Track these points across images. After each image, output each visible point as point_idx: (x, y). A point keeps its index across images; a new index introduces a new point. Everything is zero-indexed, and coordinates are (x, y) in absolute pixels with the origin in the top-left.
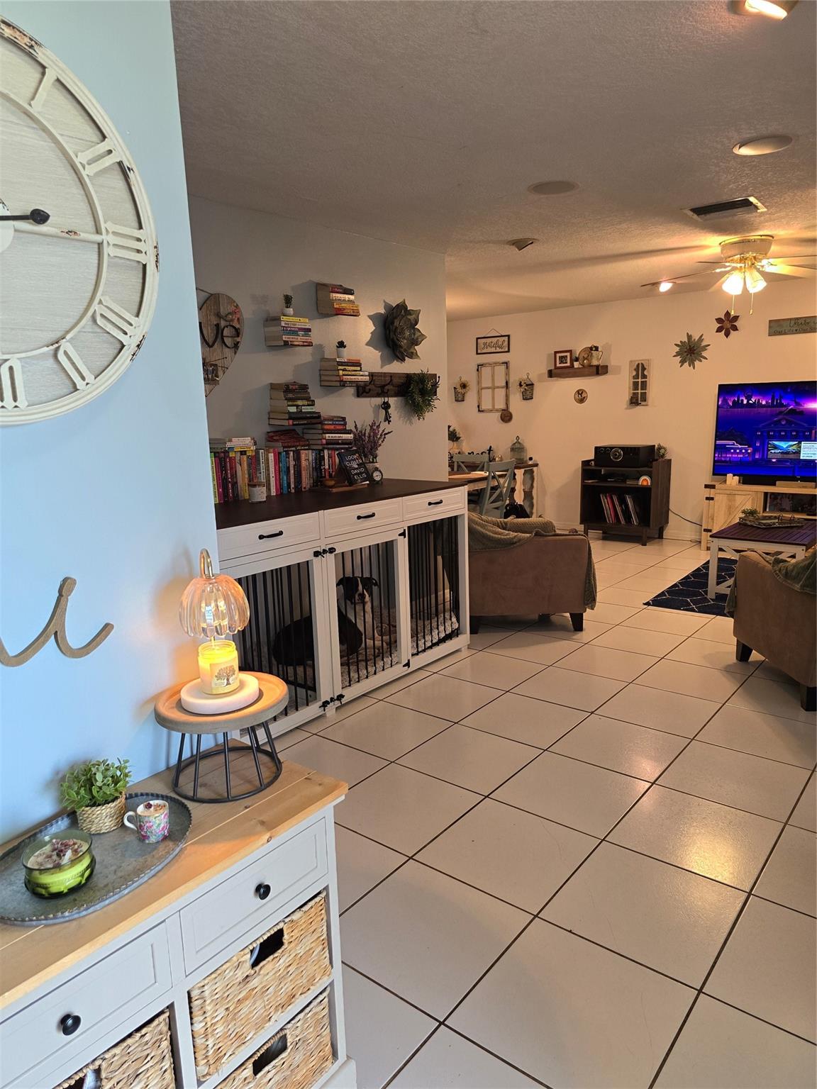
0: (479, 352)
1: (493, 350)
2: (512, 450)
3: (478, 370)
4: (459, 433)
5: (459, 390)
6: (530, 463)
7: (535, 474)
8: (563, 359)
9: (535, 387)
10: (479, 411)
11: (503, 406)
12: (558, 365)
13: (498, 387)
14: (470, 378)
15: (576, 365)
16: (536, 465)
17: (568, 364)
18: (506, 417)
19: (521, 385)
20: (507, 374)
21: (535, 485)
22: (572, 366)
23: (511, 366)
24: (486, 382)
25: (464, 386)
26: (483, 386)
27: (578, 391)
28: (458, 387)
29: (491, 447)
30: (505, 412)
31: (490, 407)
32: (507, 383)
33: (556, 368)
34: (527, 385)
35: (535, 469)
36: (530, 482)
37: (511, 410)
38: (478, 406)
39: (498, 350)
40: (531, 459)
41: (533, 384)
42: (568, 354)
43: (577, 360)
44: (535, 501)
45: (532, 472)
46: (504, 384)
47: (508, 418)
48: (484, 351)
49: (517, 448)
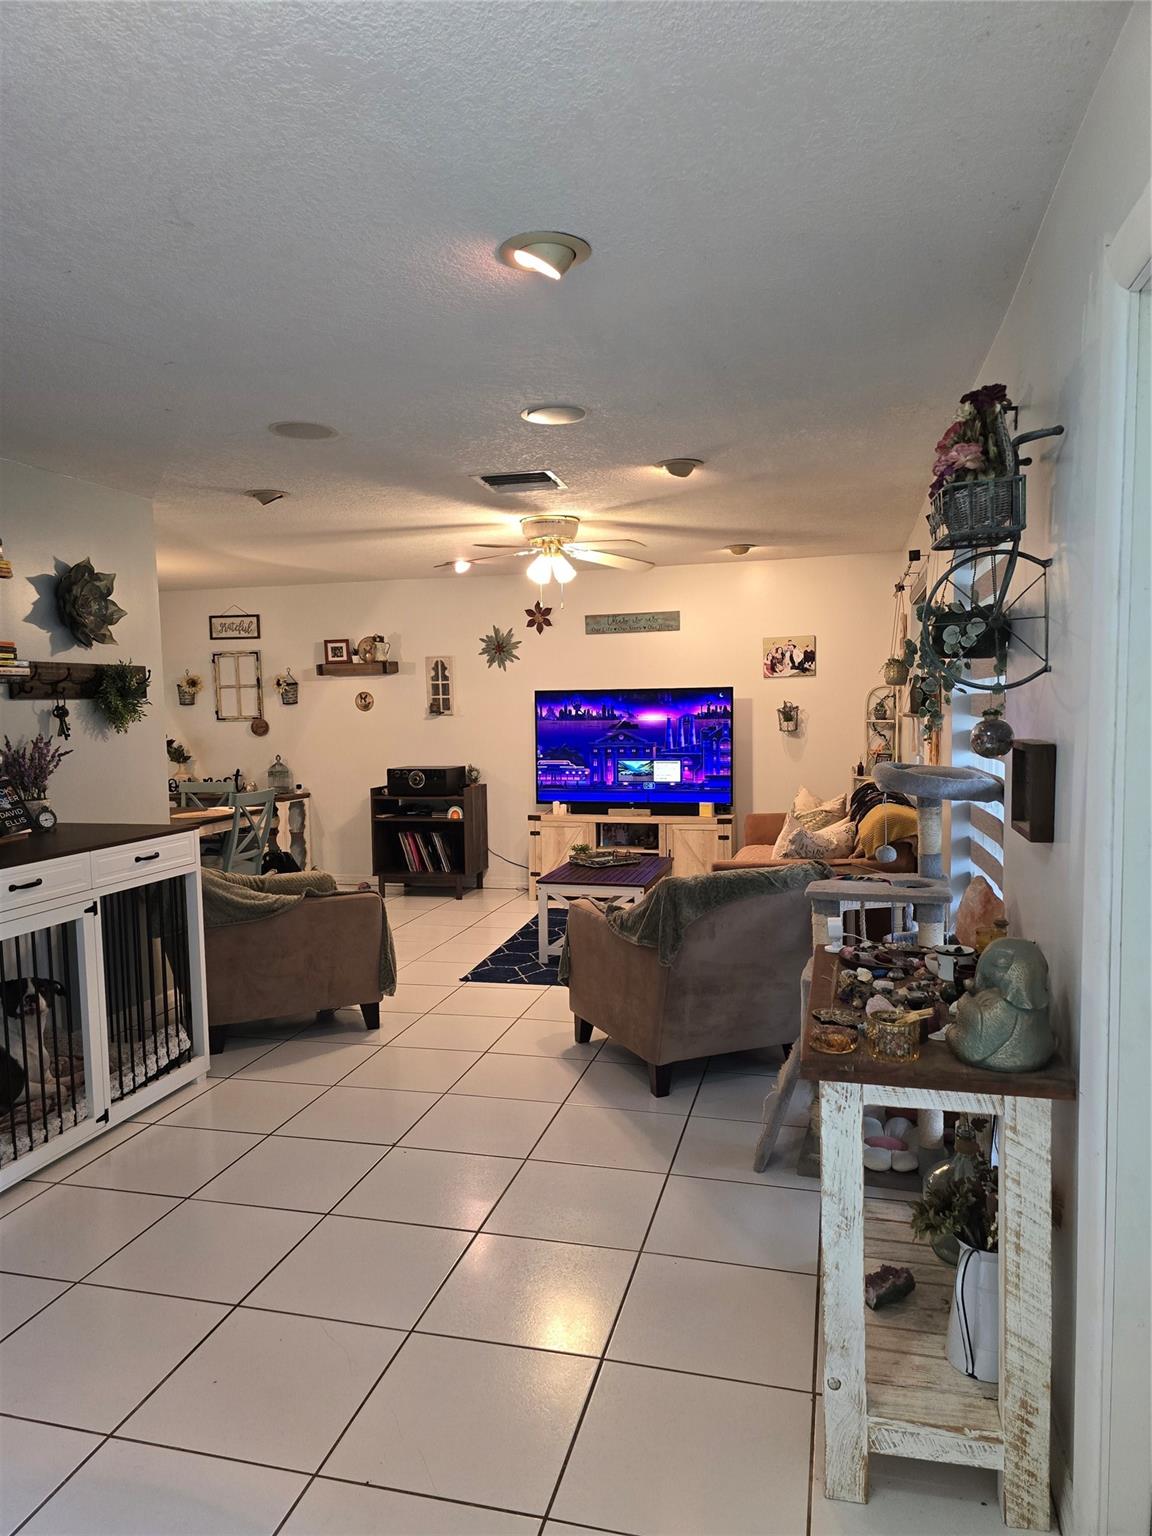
0: (214, 636)
1: (236, 634)
2: (271, 774)
3: (213, 661)
4: (188, 751)
5: (186, 688)
6: (299, 792)
7: (306, 808)
8: (336, 651)
9: (300, 687)
10: (218, 719)
11: (255, 713)
12: (331, 659)
13: (245, 686)
14: (202, 670)
15: (356, 659)
16: (308, 795)
17: (345, 658)
18: (260, 727)
19: (279, 684)
20: (258, 668)
21: (307, 823)
22: (350, 661)
23: (263, 657)
24: (227, 678)
25: (193, 683)
26: (223, 683)
27: (360, 694)
28: (184, 684)
29: (238, 771)
30: (257, 721)
31: (236, 714)
32: (258, 680)
33: (328, 663)
34: (288, 685)
35: (306, 800)
36: (300, 819)
37: (267, 718)
38: (217, 713)
39: (243, 634)
40: (299, 787)
41: (296, 684)
42: (344, 645)
43: (356, 653)
44: (307, 846)
45: (302, 805)
46: (255, 683)
47: (262, 730)
48: (223, 635)
49: (278, 771)
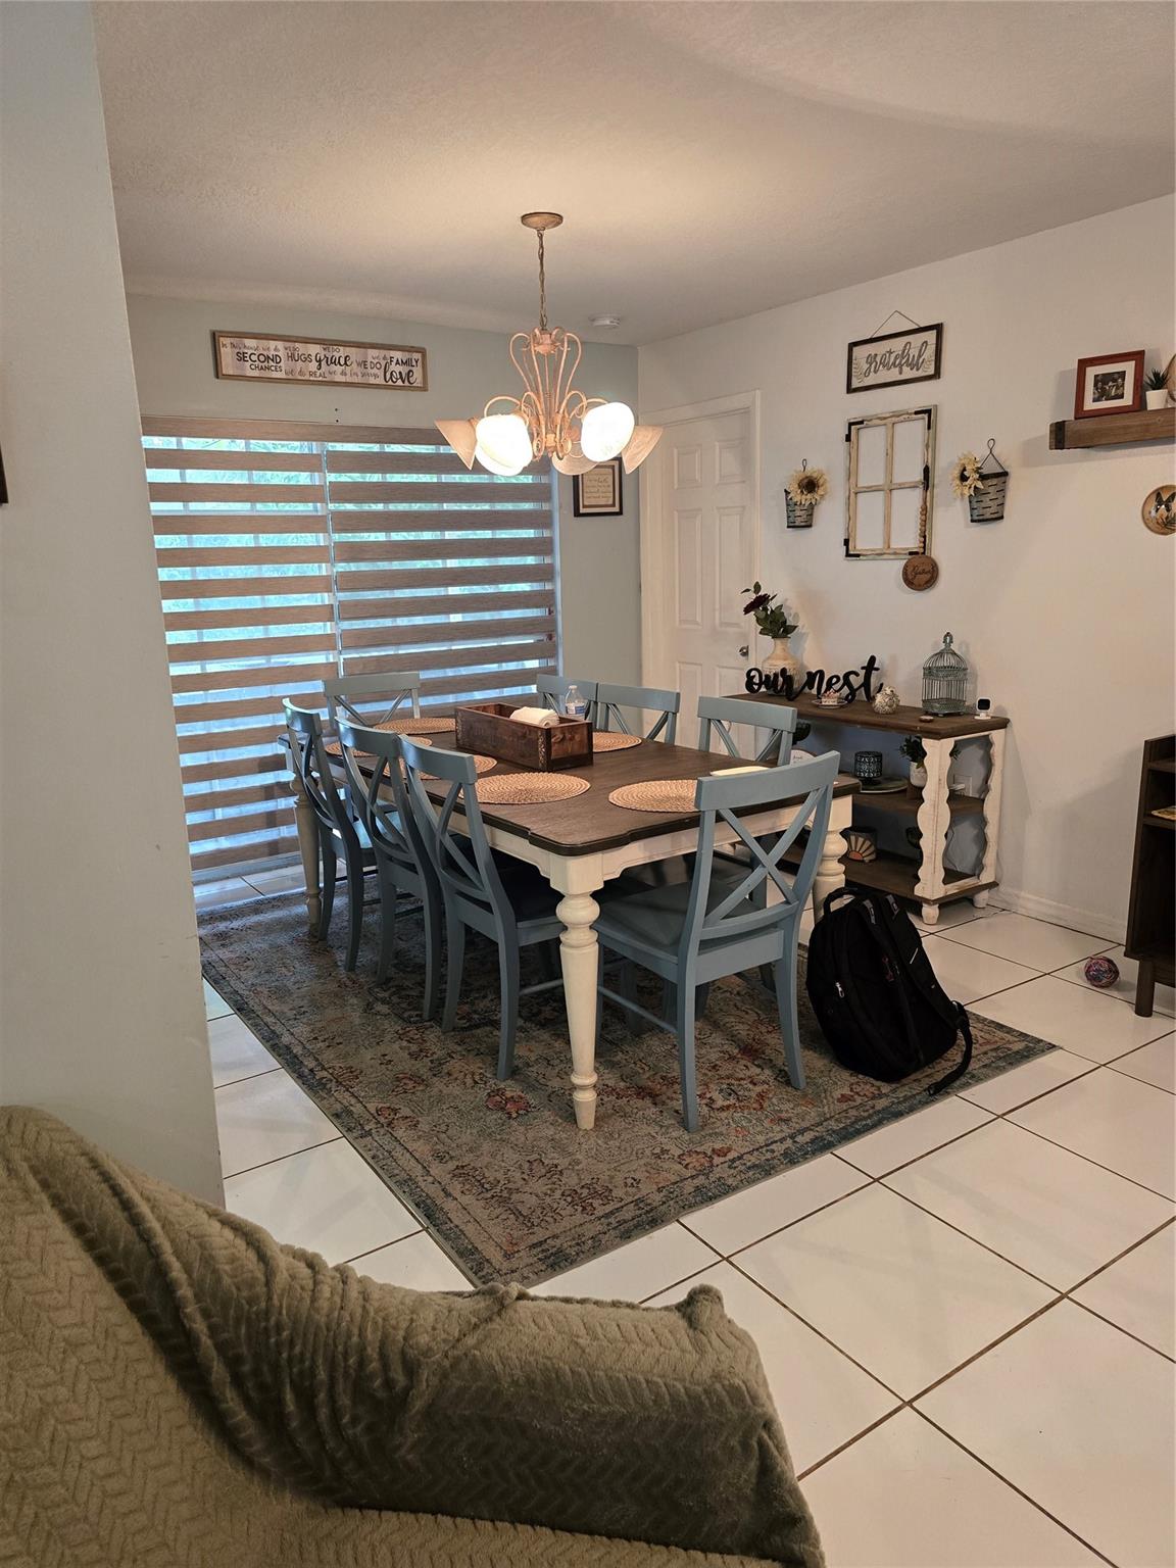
0: (855, 384)
1: (893, 375)
2: (929, 672)
3: (848, 438)
5: (797, 497)
6: (983, 716)
7: (997, 751)
8: (1107, 385)
9: (1013, 483)
10: (848, 555)
11: (913, 543)
12: (1089, 405)
13: (901, 487)
14: (827, 460)
15: (1155, 399)
16: (1002, 724)
17: (1127, 400)
18: (921, 573)
19: (963, 478)
20: (930, 445)
21: (995, 782)
22: (1140, 402)
23: (943, 421)
24: (871, 473)
25: (810, 485)
26: (862, 483)
27: (1158, 494)
28: (794, 488)
29: (873, 659)
30: (917, 560)
31: (879, 545)
32: (926, 470)
33: (1080, 413)
34: (983, 478)
35: (996, 736)
36: (981, 771)
37: (938, 552)
38: (846, 542)
39: (908, 373)
40: (984, 704)
41: (1005, 474)
42: (1129, 367)
43: (1159, 382)
44: (991, 831)
45: (987, 744)
46: (919, 476)
47: (928, 576)
48: (868, 381)
49: (947, 668)
